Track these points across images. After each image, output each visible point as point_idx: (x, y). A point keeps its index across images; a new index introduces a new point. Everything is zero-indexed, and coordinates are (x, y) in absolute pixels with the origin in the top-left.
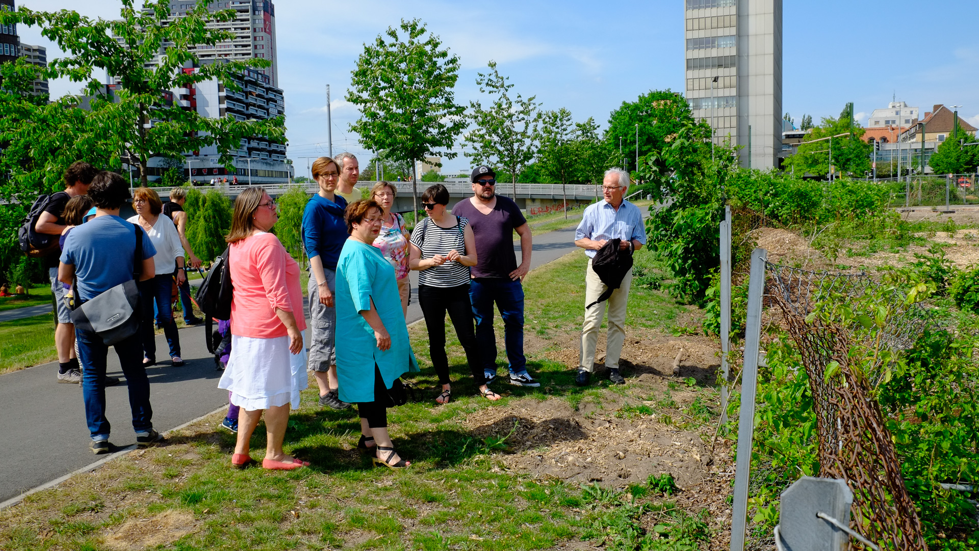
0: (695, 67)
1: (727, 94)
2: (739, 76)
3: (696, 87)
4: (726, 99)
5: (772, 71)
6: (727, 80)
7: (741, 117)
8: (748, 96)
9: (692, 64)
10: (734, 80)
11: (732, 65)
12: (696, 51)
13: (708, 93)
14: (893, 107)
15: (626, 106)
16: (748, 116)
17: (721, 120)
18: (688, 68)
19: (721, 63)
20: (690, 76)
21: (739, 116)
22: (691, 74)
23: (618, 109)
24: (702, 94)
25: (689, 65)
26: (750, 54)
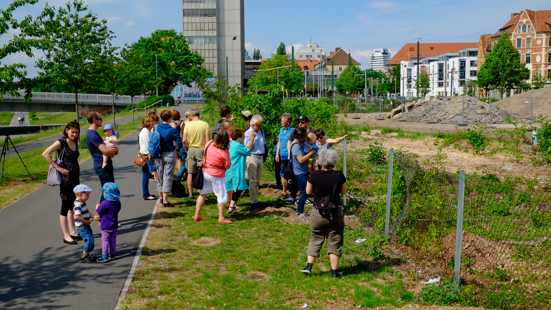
0: (189, 15)
1: (210, 34)
2: (218, 23)
3: (190, 29)
4: (210, 37)
5: (239, 22)
6: (211, 25)
7: (220, 50)
8: (224, 36)
9: (187, 13)
10: (215, 25)
11: (214, 15)
12: (189, 4)
13: (198, 33)
14: (311, 46)
15: (143, 40)
16: (224, 50)
17: (207, 52)
18: (184, 15)
19: (206, 13)
20: (185, 21)
21: (219, 50)
22: (186, 19)
23: (137, 42)
24: (194, 34)
25: (185, 14)
26: (225, 8)
